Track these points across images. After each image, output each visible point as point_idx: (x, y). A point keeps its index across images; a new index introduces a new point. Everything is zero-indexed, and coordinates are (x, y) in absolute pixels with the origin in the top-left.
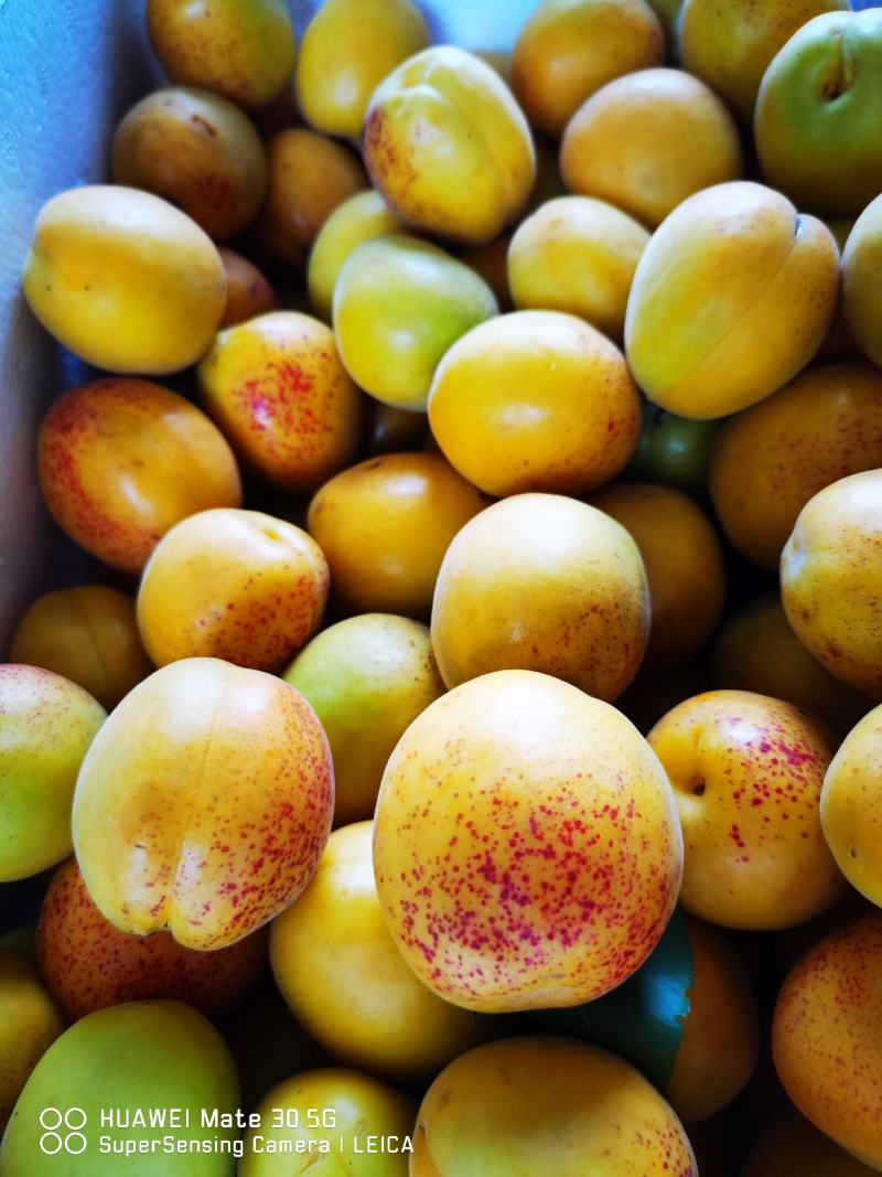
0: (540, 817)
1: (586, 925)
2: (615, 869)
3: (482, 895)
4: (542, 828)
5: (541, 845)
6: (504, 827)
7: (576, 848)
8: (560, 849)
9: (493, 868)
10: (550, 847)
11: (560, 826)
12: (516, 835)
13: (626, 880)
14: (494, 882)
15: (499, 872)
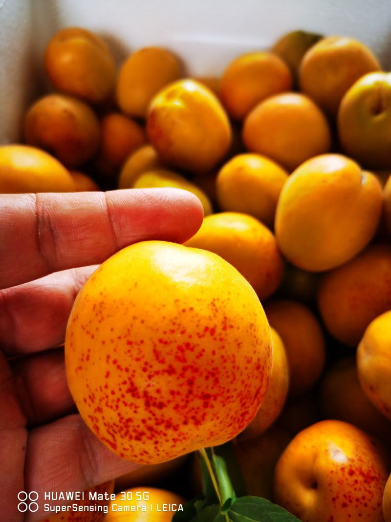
0: (160, 347)
1: (208, 410)
2: (221, 369)
3: (133, 407)
4: (163, 355)
5: (165, 367)
6: (138, 360)
7: (189, 363)
8: (178, 366)
9: (136, 389)
10: (170, 366)
11: (175, 350)
12: (146, 363)
13: (230, 374)
14: (139, 397)
15: (141, 391)
